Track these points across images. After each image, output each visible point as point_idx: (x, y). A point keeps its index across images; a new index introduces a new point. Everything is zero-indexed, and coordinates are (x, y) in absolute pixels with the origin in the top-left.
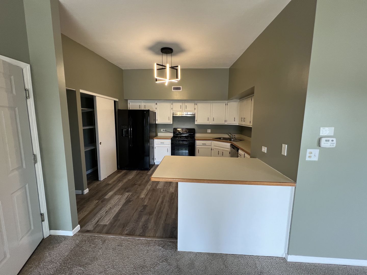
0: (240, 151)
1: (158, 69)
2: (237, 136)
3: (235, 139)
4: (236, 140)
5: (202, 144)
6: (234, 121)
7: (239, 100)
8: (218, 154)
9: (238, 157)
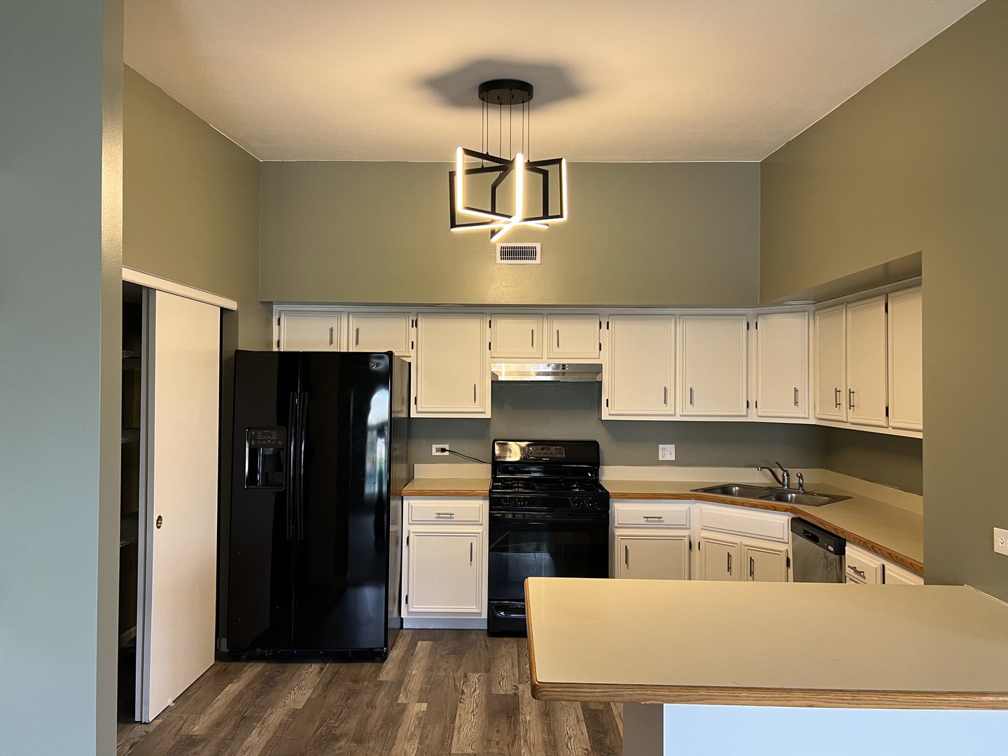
0: (851, 551)
1: (470, 172)
2: (813, 477)
3: (805, 493)
4: (807, 495)
5: (643, 521)
6: (796, 403)
7: (812, 308)
8: (729, 568)
9: (841, 579)
